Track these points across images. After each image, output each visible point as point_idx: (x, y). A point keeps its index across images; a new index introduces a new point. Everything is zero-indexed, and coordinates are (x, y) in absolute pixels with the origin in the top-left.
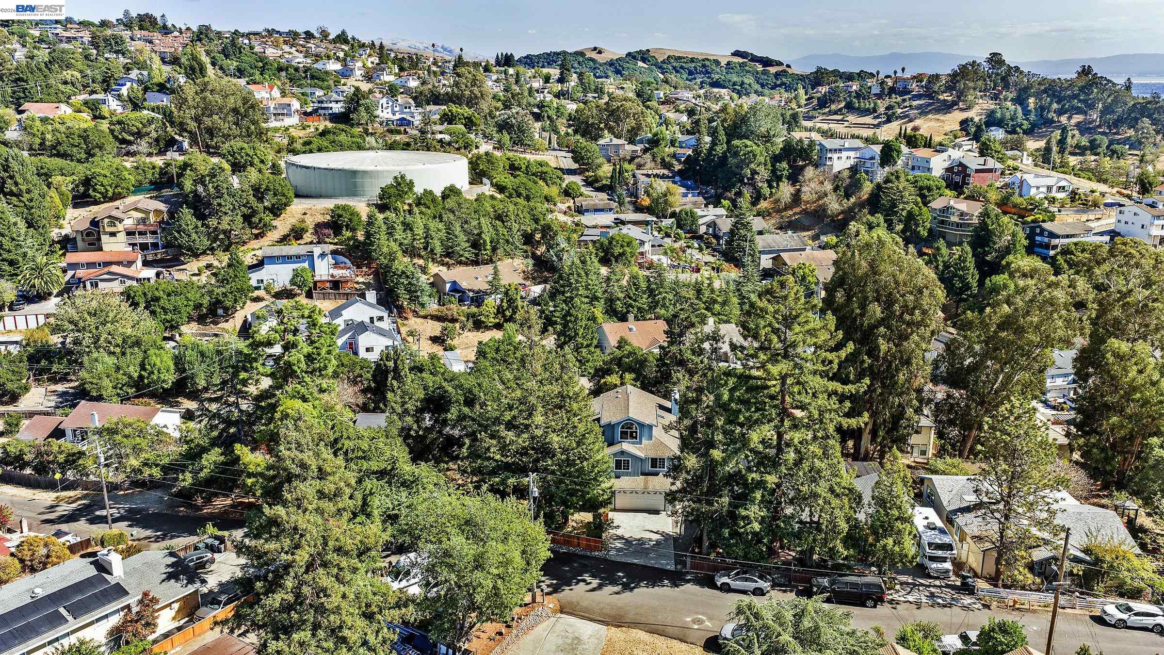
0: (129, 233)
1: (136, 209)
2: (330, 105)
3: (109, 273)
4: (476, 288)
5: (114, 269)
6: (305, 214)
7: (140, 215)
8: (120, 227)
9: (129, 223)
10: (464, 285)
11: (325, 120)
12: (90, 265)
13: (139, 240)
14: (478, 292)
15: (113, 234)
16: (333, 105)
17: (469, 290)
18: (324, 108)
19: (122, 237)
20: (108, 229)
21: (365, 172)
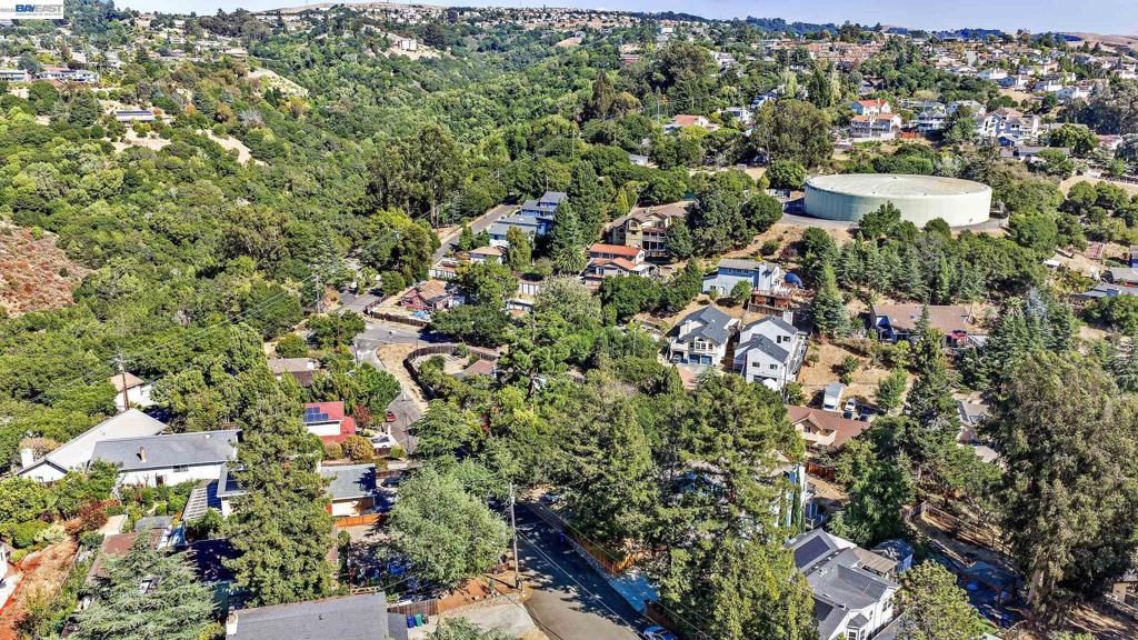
0: (646, 233)
1: (656, 215)
2: (930, 122)
3: (612, 264)
4: (905, 327)
5: (618, 261)
6: (786, 232)
7: (658, 219)
8: (639, 227)
9: (648, 224)
10: (894, 321)
11: (922, 136)
12: (606, 255)
13: (651, 239)
14: (904, 332)
15: (634, 232)
16: (934, 122)
17: (895, 328)
18: (924, 125)
19: (640, 235)
20: (631, 228)
21: (861, 198)
